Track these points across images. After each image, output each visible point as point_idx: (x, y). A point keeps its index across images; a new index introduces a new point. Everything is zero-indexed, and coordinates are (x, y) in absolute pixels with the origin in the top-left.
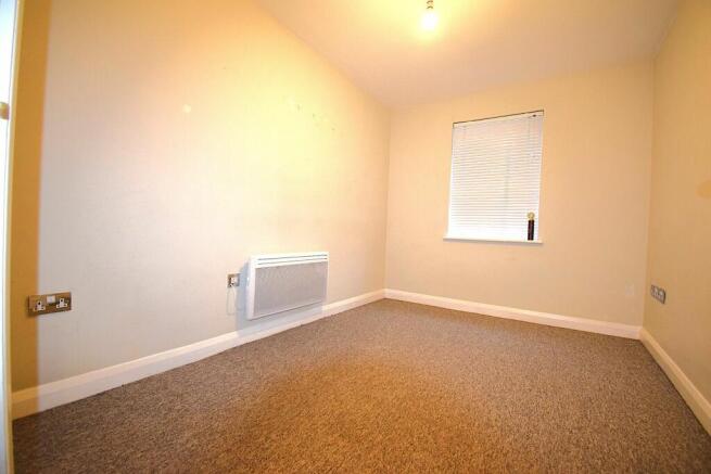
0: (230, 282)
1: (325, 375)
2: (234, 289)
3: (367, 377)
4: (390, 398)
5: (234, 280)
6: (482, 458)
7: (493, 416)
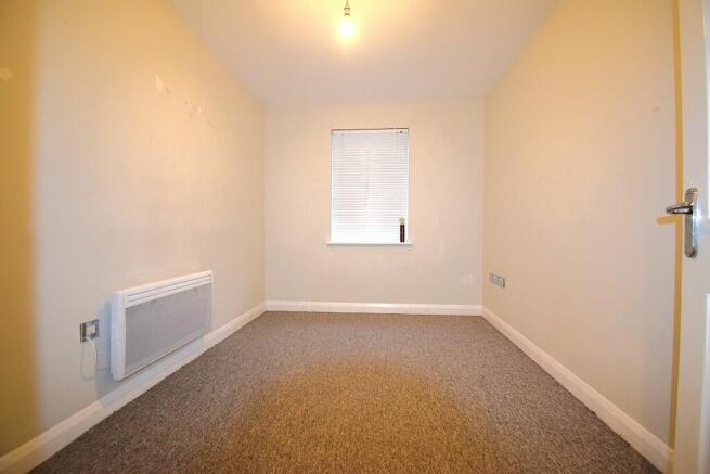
0: (84, 334)
1: (251, 426)
2: (91, 342)
3: (299, 413)
4: (337, 430)
5: (91, 330)
6: (447, 465)
7: (432, 418)
